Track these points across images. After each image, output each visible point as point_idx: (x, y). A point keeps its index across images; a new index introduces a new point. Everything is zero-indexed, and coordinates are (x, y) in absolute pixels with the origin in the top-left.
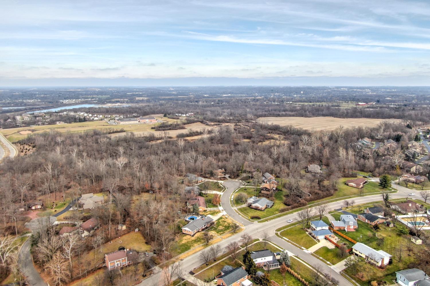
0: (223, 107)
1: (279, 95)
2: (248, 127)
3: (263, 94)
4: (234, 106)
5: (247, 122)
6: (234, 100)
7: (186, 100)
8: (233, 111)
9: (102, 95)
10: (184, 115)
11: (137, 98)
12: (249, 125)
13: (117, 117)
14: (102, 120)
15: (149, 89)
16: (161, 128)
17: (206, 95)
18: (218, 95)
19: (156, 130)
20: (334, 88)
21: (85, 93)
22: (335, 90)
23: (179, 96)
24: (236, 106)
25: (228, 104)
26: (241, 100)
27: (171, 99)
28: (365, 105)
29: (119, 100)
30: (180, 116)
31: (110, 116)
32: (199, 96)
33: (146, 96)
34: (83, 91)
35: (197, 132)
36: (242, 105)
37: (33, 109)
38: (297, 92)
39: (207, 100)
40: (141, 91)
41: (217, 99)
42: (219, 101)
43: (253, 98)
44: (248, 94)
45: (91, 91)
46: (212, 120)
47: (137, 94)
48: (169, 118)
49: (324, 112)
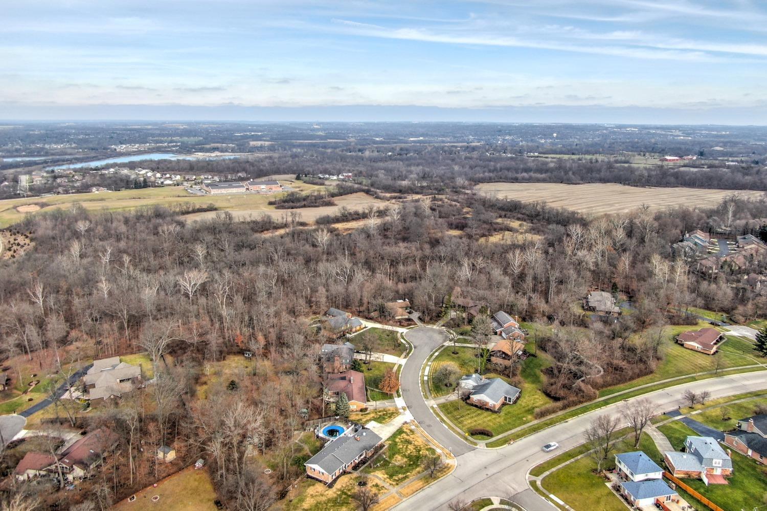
0: (409, 162)
1: (513, 140)
2: (458, 204)
3: (484, 138)
4: (430, 160)
5: (456, 192)
6: (429, 149)
7: (341, 147)
8: (427, 169)
9: (189, 136)
10: (335, 177)
11: (252, 143)
12: (460, 200)
13: (207, 178)
14: (178, 185)
15: (275, 125)
16: (286, 204)
17: (377, 139)
18: (401, 138)
19: (277, 208)
20: (613, 128)
21: (158, 132)
22: (614, 133)
23: (329, 140)
24: (434, 161)
25: (418, 156)
26: (442, 148)
27: (314, 145)
28: (677, 160)
29: (219, 145)
30: (327, 179)
31: (194, 177)
32: (365, 139)
33: (268, 138)
34: (156, 129)
35: (357, 213)
36: (444, 159)
37: (58, 161)
38: (545, 135)
39: (380, 147)
40: (261, 129)
41: (398, 146)
42: (401, 149)
43: (465, 144)
44: (455, 137)
45: (170, 129)
46: (387, 189)
47: (252, 135)
48: (305, 182)
49: (603, 174)
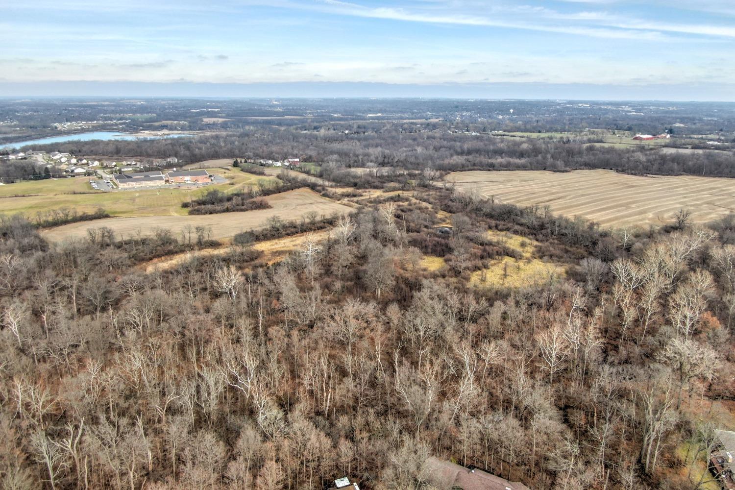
0: (367, 142)
1: (470, 116)
3: (441, 114)
4: (390, 141)
5: (425, 186)
6: (388, 126)
7: (296, 124)
8: (387, 152)
9: (142, 113)
10: (279, 164)
11: (206, 120)
13: (130, 164)
15: (235, 102)
16: (204, 206)
17: (335, 115)
18: (359, 114)
22: (567, 108)
23: (286, 117)
24: (394, 141)
25: (376, 135)
26: (402, 126)
27: (269, 123)
28: (651, 138)
29: (169, 122)
31: (114, 163)
32: (323, 116)
33: (224, 115)
35: (293, 225)
36: (404, 138)
38: (502, 111)
39: (337, 125)
40: (220, 105)
41: (355, 124)
42: (359, 127)
43: (423, 121)
44: (413, 113)
47: (209, 112)
